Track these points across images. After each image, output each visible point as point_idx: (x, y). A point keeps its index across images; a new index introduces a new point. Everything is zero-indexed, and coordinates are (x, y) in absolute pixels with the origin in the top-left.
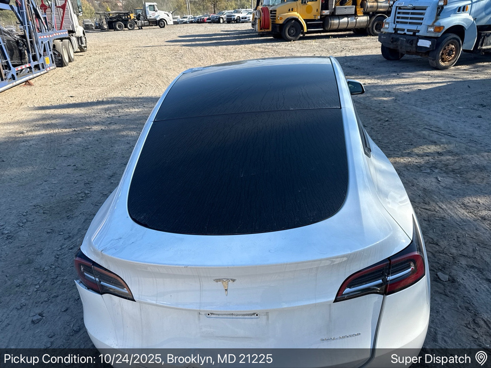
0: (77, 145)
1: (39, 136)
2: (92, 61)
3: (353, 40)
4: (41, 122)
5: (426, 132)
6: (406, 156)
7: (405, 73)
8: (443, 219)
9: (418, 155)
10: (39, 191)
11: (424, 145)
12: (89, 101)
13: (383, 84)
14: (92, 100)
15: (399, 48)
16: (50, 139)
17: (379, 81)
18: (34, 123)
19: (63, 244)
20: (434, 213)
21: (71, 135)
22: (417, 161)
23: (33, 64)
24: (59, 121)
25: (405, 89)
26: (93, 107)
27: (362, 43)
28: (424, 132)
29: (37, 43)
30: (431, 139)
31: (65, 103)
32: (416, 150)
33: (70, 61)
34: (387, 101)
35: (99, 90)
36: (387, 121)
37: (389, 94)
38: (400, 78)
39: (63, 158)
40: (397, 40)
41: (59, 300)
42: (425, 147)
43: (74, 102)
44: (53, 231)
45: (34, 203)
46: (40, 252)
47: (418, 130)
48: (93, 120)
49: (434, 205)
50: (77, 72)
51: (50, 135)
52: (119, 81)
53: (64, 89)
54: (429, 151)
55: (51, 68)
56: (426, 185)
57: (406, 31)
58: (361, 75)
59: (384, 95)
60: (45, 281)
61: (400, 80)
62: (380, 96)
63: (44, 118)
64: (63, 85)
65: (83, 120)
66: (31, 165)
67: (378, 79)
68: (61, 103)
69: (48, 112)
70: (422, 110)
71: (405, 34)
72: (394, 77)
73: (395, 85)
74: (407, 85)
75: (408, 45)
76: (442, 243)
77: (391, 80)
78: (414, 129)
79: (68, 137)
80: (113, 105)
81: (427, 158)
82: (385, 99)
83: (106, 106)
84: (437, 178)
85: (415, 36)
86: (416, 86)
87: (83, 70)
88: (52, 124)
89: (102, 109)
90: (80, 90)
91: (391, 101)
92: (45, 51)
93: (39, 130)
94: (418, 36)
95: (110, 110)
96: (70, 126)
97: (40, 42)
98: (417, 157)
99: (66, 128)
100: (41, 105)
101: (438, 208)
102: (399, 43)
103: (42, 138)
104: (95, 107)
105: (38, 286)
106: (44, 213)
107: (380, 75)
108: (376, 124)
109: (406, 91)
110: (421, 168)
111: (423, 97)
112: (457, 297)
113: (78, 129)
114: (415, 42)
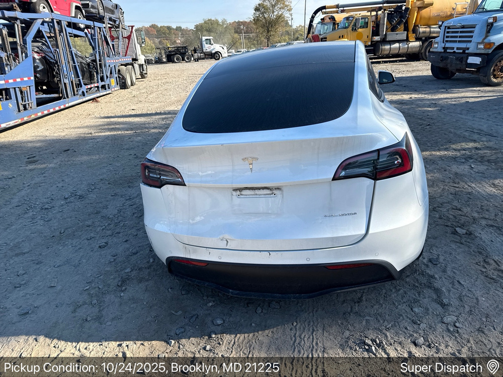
0: (137, 142)
1: (105, 136)
2: (151, 85)
3: (405, 64)
4: (106, 127)
5: (467, 134)
6: (442, 150)
7: (454, 89)
8: (469, 193)
9: (455, 150)
10: (105, 171)
11: (463, 142)
12: (149, 113)
13: (430, 98)
14: (151, 112)
15: (449, 66)
16: (114, 138)
17: (426, 96)
18: (101, 127)
19: (125, 203)
20: (463, 189)
21: (133, 135)
22: (453, 154)
23: (101, 84)
24: (122, 126)
25: (453, 101)
26: (152, 117)
27: (413, 67)
28: (465, 133)
29: (105, 66)
30: (471, 138)
31: (127, 114)
32: (454, 146)
33: (132, 85)
34: (431, 111)
35: (157, 105)
36: (429, 125)
37: (435, 105)
38: (448, 93)
39: (125, 150)
40: (447, 58)
41: (121, 235)
42: (463, 144)
43: (135, 113)
44: (116, 195)
45: (101, 177)
46: (106, 207)
47: (458, 132)
48: (152, 125)
49: (463, 184)
50: (138, 93)
51: (114, 135)
52: (175, 99)
53: (126, 104)
54: (467, 147)
55: (116, 89)
56: (458, 171)
57: (455, 50)
58: (409, 91)
59: (429, 106)
60: (109, 224)
61: (449, 94)
62: (425, 107)
63: (109, 124)
64: (126, 102)
65: (143, 126)
66: (98, 154)
67: (425, 94)
68: (124, 114)
69: (112, 120)
70: (467, 117)
71: (454, 52)
72: (443, 93)
73: (442, 98)
74: (455, 98)
75: (458, 62)
76: (465, 209)
77: (439, 95)
78: (456, 131)
79: (130, 137)
80: (170, 116)
81: (464, 152)
82: (430, 109)
83: (164, 116)
84: (470, 166)
85: (465, 54)
86: (464, 99)
87: (143, 91)
88: (116, 128)
89: (160, 118)
90: (140, 105)
91: (436, 111)
92: (111, 73)
93: (105, 132)
94: (467, 53)
95: (167, 119)
96: (132, 129)
97: (107, 65)
98: (453, 151)
99: (128, 131)
100: (106, 116)
101: (466, 186)
102: (449, 61)
103: (107, 137)
104: (154, 117)
105: (104, 227)
106: (109, 184)
107: (428, 91)
108: (417, 128)
109: (453, 103)
110: (456, 159)
111: (469, 108)
112: (471, 245)
113: (138, 131)
114: (464, 60)
